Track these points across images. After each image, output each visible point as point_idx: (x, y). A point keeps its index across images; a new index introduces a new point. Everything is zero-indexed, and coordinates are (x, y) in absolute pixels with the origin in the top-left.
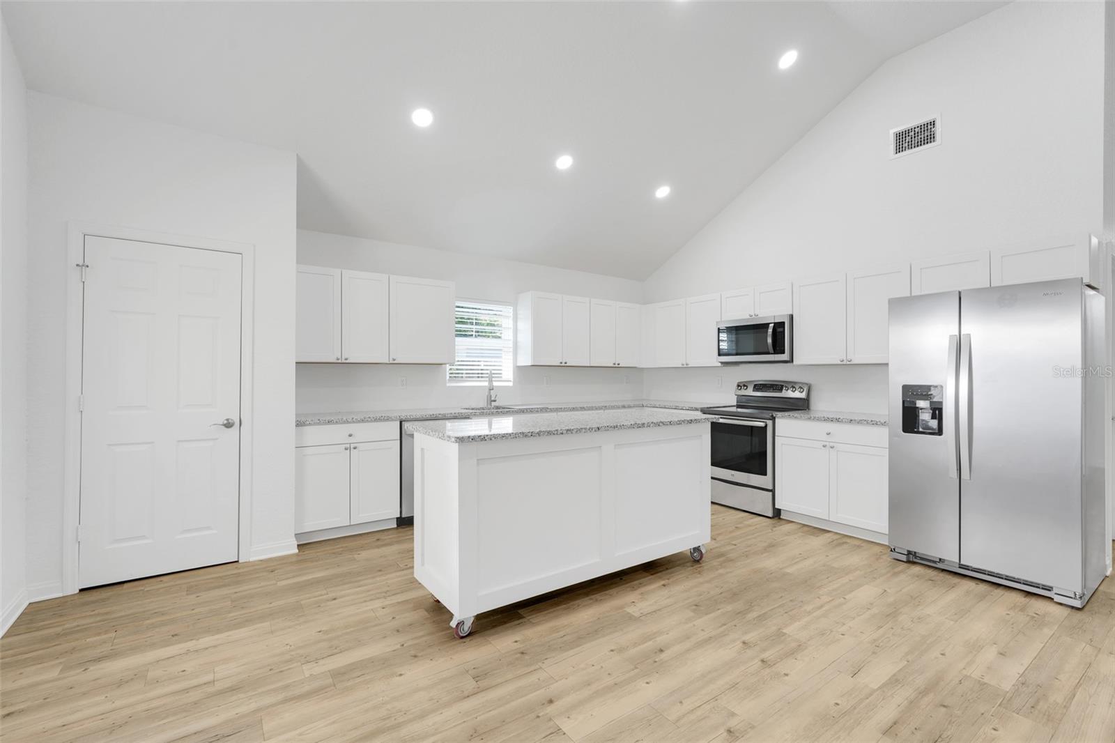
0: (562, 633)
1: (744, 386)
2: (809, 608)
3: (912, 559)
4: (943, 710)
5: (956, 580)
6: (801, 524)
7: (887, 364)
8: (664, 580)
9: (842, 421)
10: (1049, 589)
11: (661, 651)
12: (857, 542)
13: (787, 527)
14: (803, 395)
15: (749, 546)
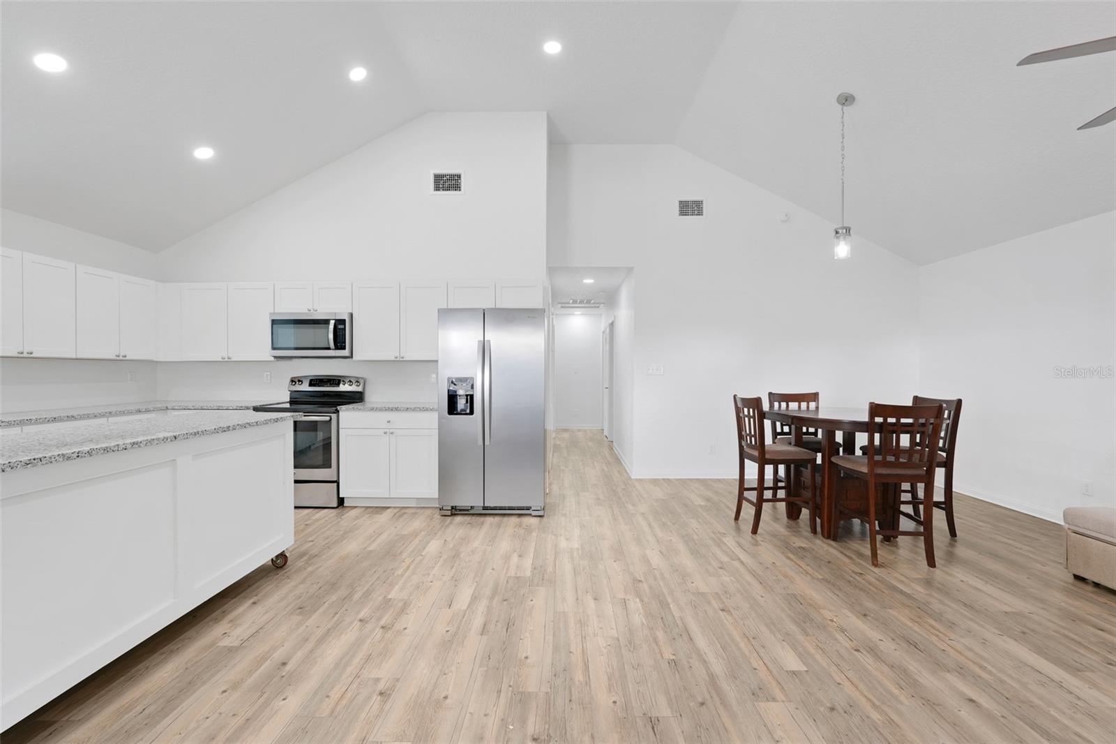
0: (139, 709)
1: (299, 381)
2: (400, 572)
3: (455, 511)
4: (505, 603)
5: (482, 519)
6: (364, 507)
7: (437, 361)
8: (251, 598)
9: (400, 410)
10: (528, 508)
11: (284, 664)
12: (413, 511)
13: (353, 513)
14: (360, 389)
15: (327, 538)
